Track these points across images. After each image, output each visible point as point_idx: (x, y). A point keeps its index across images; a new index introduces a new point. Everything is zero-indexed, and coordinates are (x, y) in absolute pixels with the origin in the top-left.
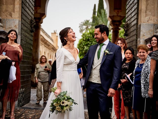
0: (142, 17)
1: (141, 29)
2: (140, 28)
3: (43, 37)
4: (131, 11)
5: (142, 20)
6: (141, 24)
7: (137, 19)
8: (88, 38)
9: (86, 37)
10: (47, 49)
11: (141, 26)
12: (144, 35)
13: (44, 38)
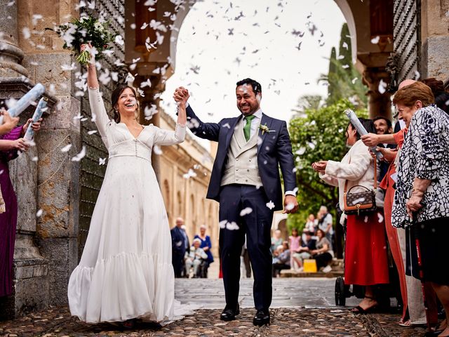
0: (429, 18)
1: (430, 56)
2: (426, 53)
3: (185, 152)
4: (403, 15)
5: (430, 29)
6: (427, 39)
7: (418, 28)
8: (305, 134)
9: (300, 131)
10: (199, 185)
11: (429, 46)
12: (439, 71)
13: (189, 155)
